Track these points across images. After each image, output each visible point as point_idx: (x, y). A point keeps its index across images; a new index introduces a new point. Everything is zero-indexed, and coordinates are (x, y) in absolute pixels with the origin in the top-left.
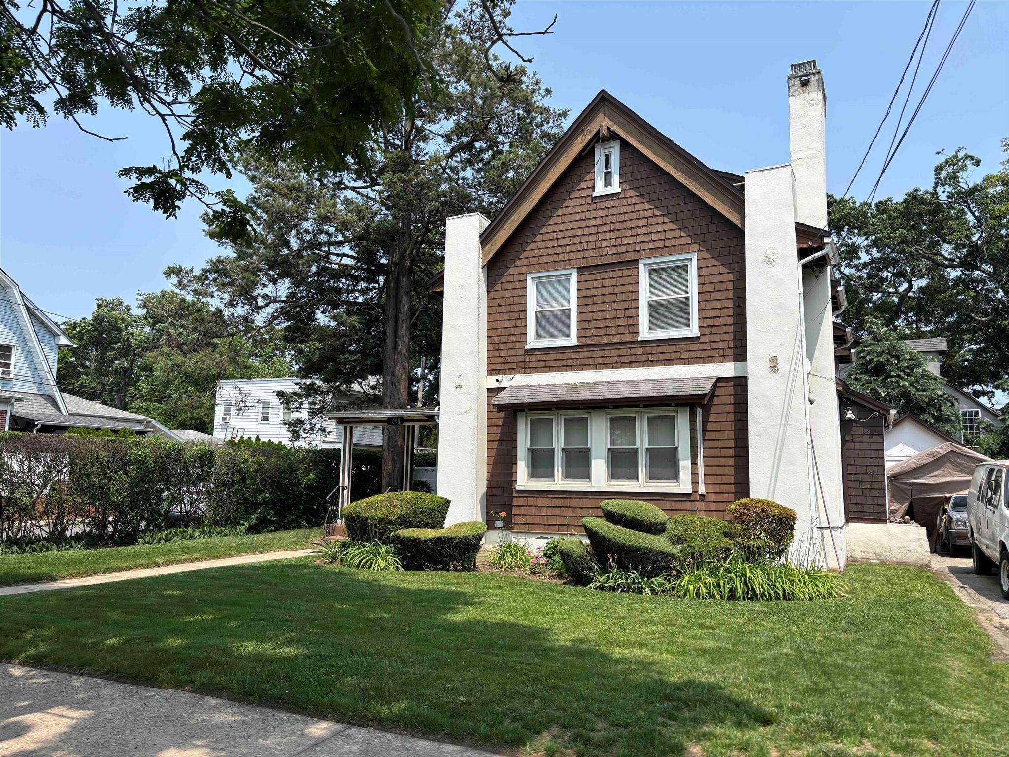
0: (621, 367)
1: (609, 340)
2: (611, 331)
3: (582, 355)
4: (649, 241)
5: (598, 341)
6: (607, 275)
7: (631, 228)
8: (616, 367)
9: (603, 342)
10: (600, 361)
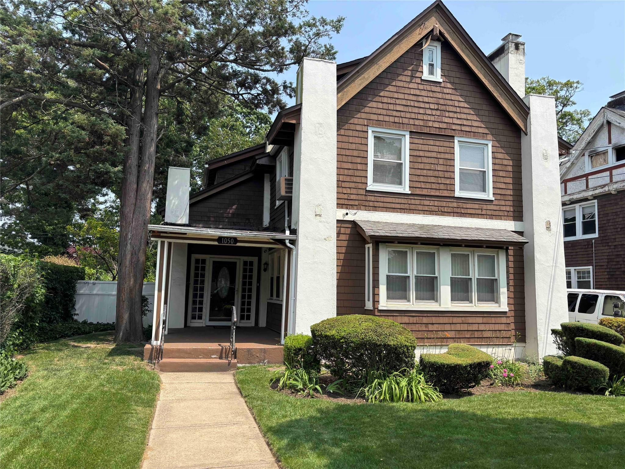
0: (442, 215)
1: (433, 193)
2: (434, 186)
3: (413, 202)
4: (461, 125)
5: (425, 192)
6: (432, 142)
7: (449, 111)
8: (438, 215)
9: (429, 194)
10: (426, 208)
